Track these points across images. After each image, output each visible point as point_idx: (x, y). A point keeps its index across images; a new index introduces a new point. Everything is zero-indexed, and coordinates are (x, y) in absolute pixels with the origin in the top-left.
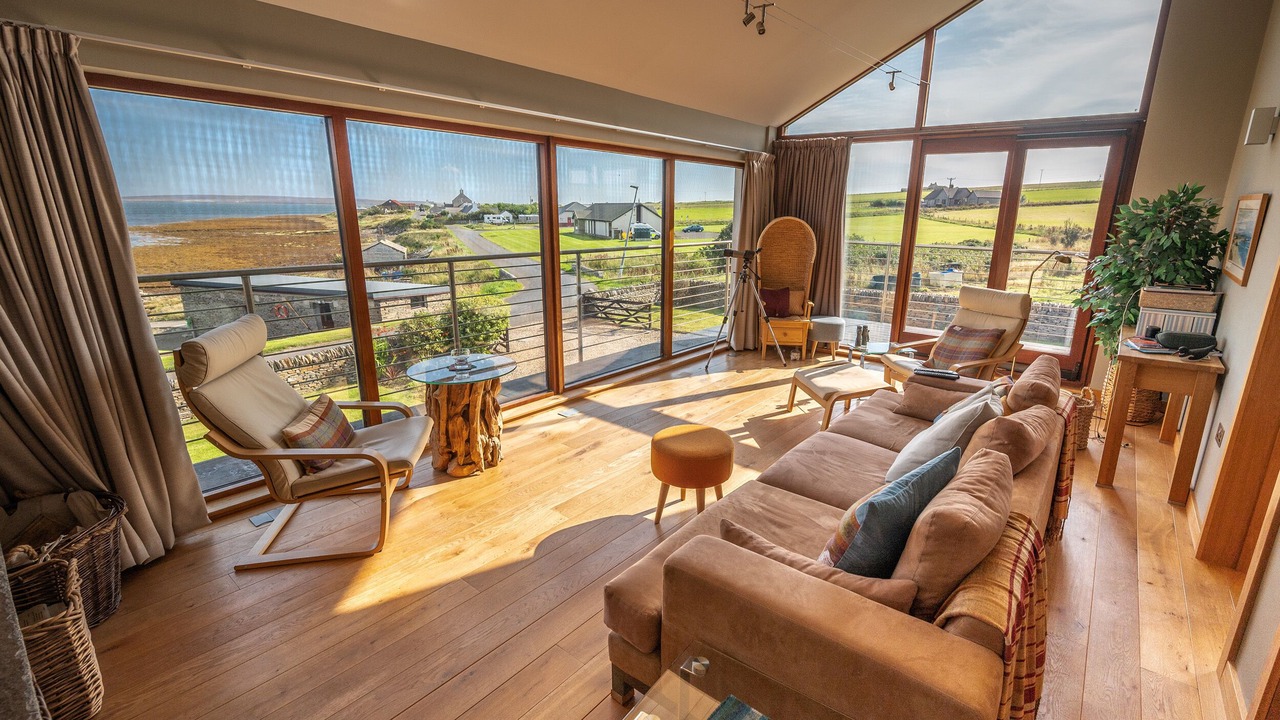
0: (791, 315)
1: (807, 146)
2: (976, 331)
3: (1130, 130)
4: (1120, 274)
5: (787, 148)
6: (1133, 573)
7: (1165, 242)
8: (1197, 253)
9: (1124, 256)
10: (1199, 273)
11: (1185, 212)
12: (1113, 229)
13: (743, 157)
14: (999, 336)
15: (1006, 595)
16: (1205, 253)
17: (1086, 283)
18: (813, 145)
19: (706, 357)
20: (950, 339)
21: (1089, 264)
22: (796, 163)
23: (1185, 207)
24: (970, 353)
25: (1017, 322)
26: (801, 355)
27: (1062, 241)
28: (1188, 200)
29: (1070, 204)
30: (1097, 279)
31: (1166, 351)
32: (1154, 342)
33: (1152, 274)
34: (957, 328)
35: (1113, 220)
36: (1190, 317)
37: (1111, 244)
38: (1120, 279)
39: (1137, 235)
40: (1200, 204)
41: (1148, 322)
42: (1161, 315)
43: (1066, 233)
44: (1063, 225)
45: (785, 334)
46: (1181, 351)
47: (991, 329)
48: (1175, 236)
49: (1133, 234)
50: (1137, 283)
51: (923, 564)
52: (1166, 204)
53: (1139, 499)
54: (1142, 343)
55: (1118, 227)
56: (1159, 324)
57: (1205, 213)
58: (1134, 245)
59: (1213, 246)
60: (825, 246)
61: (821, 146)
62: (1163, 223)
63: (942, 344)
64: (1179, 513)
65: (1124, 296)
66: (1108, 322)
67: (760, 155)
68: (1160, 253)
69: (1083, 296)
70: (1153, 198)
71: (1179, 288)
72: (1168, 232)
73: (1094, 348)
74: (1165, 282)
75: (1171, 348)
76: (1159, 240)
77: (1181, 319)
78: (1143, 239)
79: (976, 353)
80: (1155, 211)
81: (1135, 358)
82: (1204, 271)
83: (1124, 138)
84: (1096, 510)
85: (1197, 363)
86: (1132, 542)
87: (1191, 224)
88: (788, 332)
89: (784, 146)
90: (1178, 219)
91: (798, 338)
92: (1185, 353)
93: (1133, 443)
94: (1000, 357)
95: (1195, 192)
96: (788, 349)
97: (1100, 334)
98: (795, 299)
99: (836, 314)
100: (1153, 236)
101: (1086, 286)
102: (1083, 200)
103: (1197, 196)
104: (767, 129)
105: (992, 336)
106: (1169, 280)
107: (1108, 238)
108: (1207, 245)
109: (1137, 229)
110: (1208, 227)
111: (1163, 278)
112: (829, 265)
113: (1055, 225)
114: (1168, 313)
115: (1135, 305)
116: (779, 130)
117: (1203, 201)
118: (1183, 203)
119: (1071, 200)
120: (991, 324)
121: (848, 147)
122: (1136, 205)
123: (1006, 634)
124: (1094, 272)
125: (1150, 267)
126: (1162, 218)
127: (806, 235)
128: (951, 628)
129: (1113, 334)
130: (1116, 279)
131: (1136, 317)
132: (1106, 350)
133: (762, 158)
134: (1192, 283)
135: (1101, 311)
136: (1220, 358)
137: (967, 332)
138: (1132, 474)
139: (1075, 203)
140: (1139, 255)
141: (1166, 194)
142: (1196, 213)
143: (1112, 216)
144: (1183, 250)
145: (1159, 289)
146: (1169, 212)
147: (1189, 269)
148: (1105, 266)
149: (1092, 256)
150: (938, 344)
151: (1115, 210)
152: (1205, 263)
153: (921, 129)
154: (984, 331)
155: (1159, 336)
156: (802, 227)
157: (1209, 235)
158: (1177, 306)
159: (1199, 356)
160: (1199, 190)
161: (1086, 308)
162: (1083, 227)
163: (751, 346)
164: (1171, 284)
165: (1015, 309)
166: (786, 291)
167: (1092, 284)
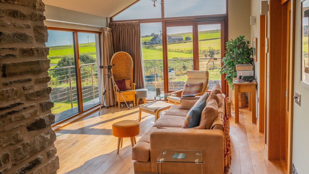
0: (127, 90)
1: (124, 25)
2: (194, 85)
3: (225, 19)
4: (230, 62)
5: (116, 25)
6: (247, 137)
7: (239, 52)
8: (247, 54)
9: (230, 57)
10: (248, 60)
11: (242, 43)
12: (226, 49)
13: (100, 30)
14: (201, 85)
15: (221, 121)
16: (249, 54)
17: (222, 66)
18: (126, 24)
19: (99, 109)
20: (187, 88)
21: (222, 60)
22: (120, 31)
23: (242, 42)
24: (194, 92)
25: (206, 80)
26: (134, 105)
27: (209, 56)
28: (242, 40)
29: (209, 40)
30: (225, 65)
31: (244, 81)
32: (241, 80)
33: (238, 61)
34: (188, 85)
35: (225, 46)
36: (248, 72)
37: (226, 53)
38: (230, 64)
39: (232, 50)
40: (245, 41)
41: (239, 75)
42: (242, 72)
43: (210, 52)
44: (208, 49)
45: (127, 97)
46: (247, 80)
47: (199, 83)
48: (241, 50)
49: (231, 50)
50: (235, 64)
51: (205, 120)
52: (237, 41)
53: (246, 124)
54: (238, 80)
55: (227, 48)
56: (242, 75)
57: (247, 43)
58: (232, 53)
59: (250, 52)
60: (136, 62)
61: (129, 25)
62: (237, 46)
63: (185, 90)
64: (255, 125)
65: (232, 68)
66: (230, 77)
67: (107, 28)
68: (238, 55)
69: (222, 70)
70: (234, 39)
71: (244, 64)
72: (239, 49)
73: (228, 86)
74: (241, 63)
75: (245, 80)
76: (237, 51)
77: (246, 73)
78: (233, 52)
79: (196, 92)
80: (235, 43)
81: (237, 84)
82: (249, 59)
83: (224, 22)
84: (236, 128)
85: (251, 83)
86: (246, 132)
87: (244, 46)
88: (127, 96)
89: (114, 25)
90: (240, 45)
91: (131, 98)
92: (248, 80)
93: (243, 112)
94: (203, 92)
95: (243, 38)
96: (128, 103)
97: (229, 81)
98: (127, 83)
99: (143, 88)
100: (236, 50)
101: (222, 67)
102: (213, 38)
103: (244, 39)
104: (107, 18)
105: (200, 85)
106: (242, 62)
107: (225, 52)
108: (249, 52)
109: (232, 48)
110: (248, 47)
111: (240, 62)
112: (138, 69)
113: (205, 49)
114: (243, 72)
115: (235, 71)
116: (111, 18)
117: (245, 39)
118: (241, 41)
119: (209, 38)
120: (198, 82)
121: (139, 25)
122: (230, 42)
123: (223, 125)
124: (224, 62)
125: (237, 59)
126: (237, 45)
127: (128, 58)
128: (213, 129)
129: (232, 81)
130: (229, 63)
131: (236, 74)
132: (231, 86)
133: (107, 29)
134: (247, 63)
135: (227, 74)
136: (256, 81)
137: (192, 86)
138: (243, 119)
139: (211, 39)
140: (234, 56)
141: (236, 38)
142: (244, 43)
143: (225, 45)
144: (243, 54)
145: (240, 65)
146: (238, 43)
147: (246, 59)
148: (226, 60)
149: (222, 58)
150: (183, 91)
151: (225, 44)
152: (249, 57)
153: (164, 18)
154: (197, 84)
155: (242, 78)
156: (126, 55)
157: (248, 49)
158: (245, 69)
159: (251, 81)
160: (244, 36)
161: (223, 73)
162: (216, 50)
163: (112, 104)
164: (242, 63)
165: (204, 76)
166: (124, 80)
167: (224, 66)
